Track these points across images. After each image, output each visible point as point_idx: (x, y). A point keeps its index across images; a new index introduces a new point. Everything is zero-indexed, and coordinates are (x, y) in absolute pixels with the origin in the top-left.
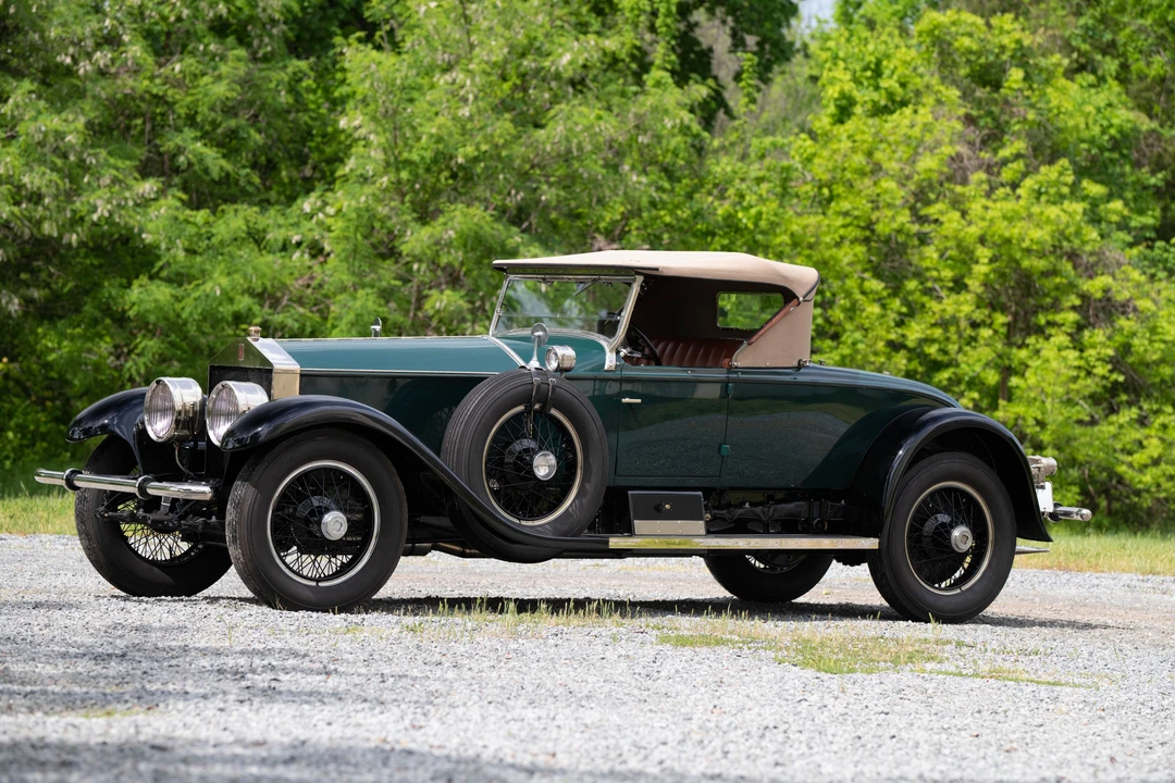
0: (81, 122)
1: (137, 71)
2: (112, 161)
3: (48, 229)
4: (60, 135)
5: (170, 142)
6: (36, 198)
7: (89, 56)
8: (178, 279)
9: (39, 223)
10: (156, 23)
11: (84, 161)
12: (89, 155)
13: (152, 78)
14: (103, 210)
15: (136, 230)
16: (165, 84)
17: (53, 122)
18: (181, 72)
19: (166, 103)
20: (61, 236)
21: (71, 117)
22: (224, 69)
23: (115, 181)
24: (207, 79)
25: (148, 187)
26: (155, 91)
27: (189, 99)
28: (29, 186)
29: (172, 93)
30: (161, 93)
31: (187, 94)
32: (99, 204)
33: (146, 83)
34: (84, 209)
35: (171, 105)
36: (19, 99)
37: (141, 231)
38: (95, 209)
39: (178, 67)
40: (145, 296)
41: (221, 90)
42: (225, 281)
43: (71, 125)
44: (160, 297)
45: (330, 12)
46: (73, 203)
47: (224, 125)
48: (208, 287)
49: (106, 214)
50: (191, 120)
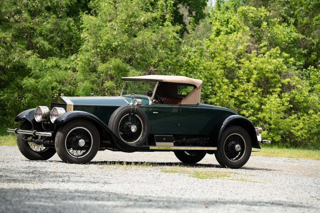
0: (11, 35)
1: (26, 21)
2: (19, 45)
3: (2, 64)
4: (5, 38)
5: (35, 40)
7: (13, 17)
8: (37, 77)
10: (31, 8)
11: (12, 45)
13: (30, 23)
14: (17, 59)
15: (26, 64)
16: (34, 24)
17: (3, 35)
19: (34, 29)
20: (5, 66)
21: (8, 33)
22: (50, 20)
23: (20, 51)
24: (45, 23)
25: (29, 52)
26: (31, 26)
27: (40, 28)
29: (35, 27)
30: (33, 27)
31: (40, 27)
32: (16, 57)
33: (28, 24)
34: (12, 59)
35: (35, 30)
38: (14, 58)
39: (37, 20)
40: (28, 82)
41: (49, 26)
42: (49, 78)
43: (8, 35)
44: (32, 82)
45: (78, 5)
46: (9, 57)
47: (50, 36)
48: (45, 79)
50: (41, 35)
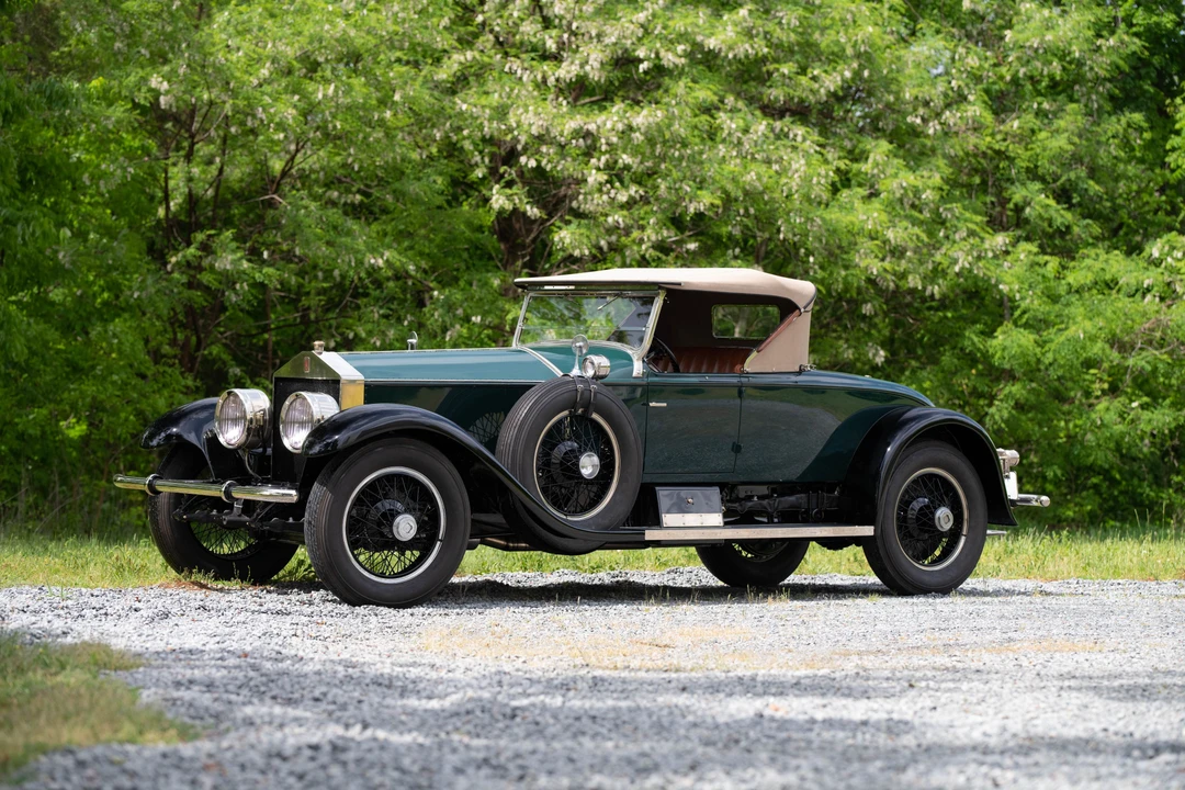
0: (937, 180)
1: (977, 128)
2: (968, 215)
3: (914, 281)
4: (917, 192)
5: (1018, 194)
6: (897, 252)
7: (938, 115)
8: (1037, 325)
9: (903, 276)
10: (994, 83)
11: (939, 215)
12: (945, 209)
13: (993, 135)
14: (963, 261)
15: (993, 281)
16: (1005, 140)
17: (908, 179)
18: (1019, 128)
19: (1008, 158)
20: (924, 289)
21: (925, 173)
22: (1062, 123)
23: (972, 233)
24: (1043, 135)
25: (1001, 240)
26: (997, 147)
27: (1029, 153)
28: (893, 242)
29: (1015, 149)
30: (1003, 149)
31: (1027, 149)
32: (959, 256)
33: (988, 139)
34: (946, 263)
35: (1011, 160)
36: (878, 157)
37: (998, 282)
38: (955, 261)
39: (1016, 124)
40: (1008, 342)
41: (1060, 143)
42: (1088, 325)
43: (929, 181)
44: (1023, 341)
45: (1143, 71)
46: (933, 255)
47: (1064, 179)
48: (1072, 329)
49: (967, 266)
50: (1033, 173)
